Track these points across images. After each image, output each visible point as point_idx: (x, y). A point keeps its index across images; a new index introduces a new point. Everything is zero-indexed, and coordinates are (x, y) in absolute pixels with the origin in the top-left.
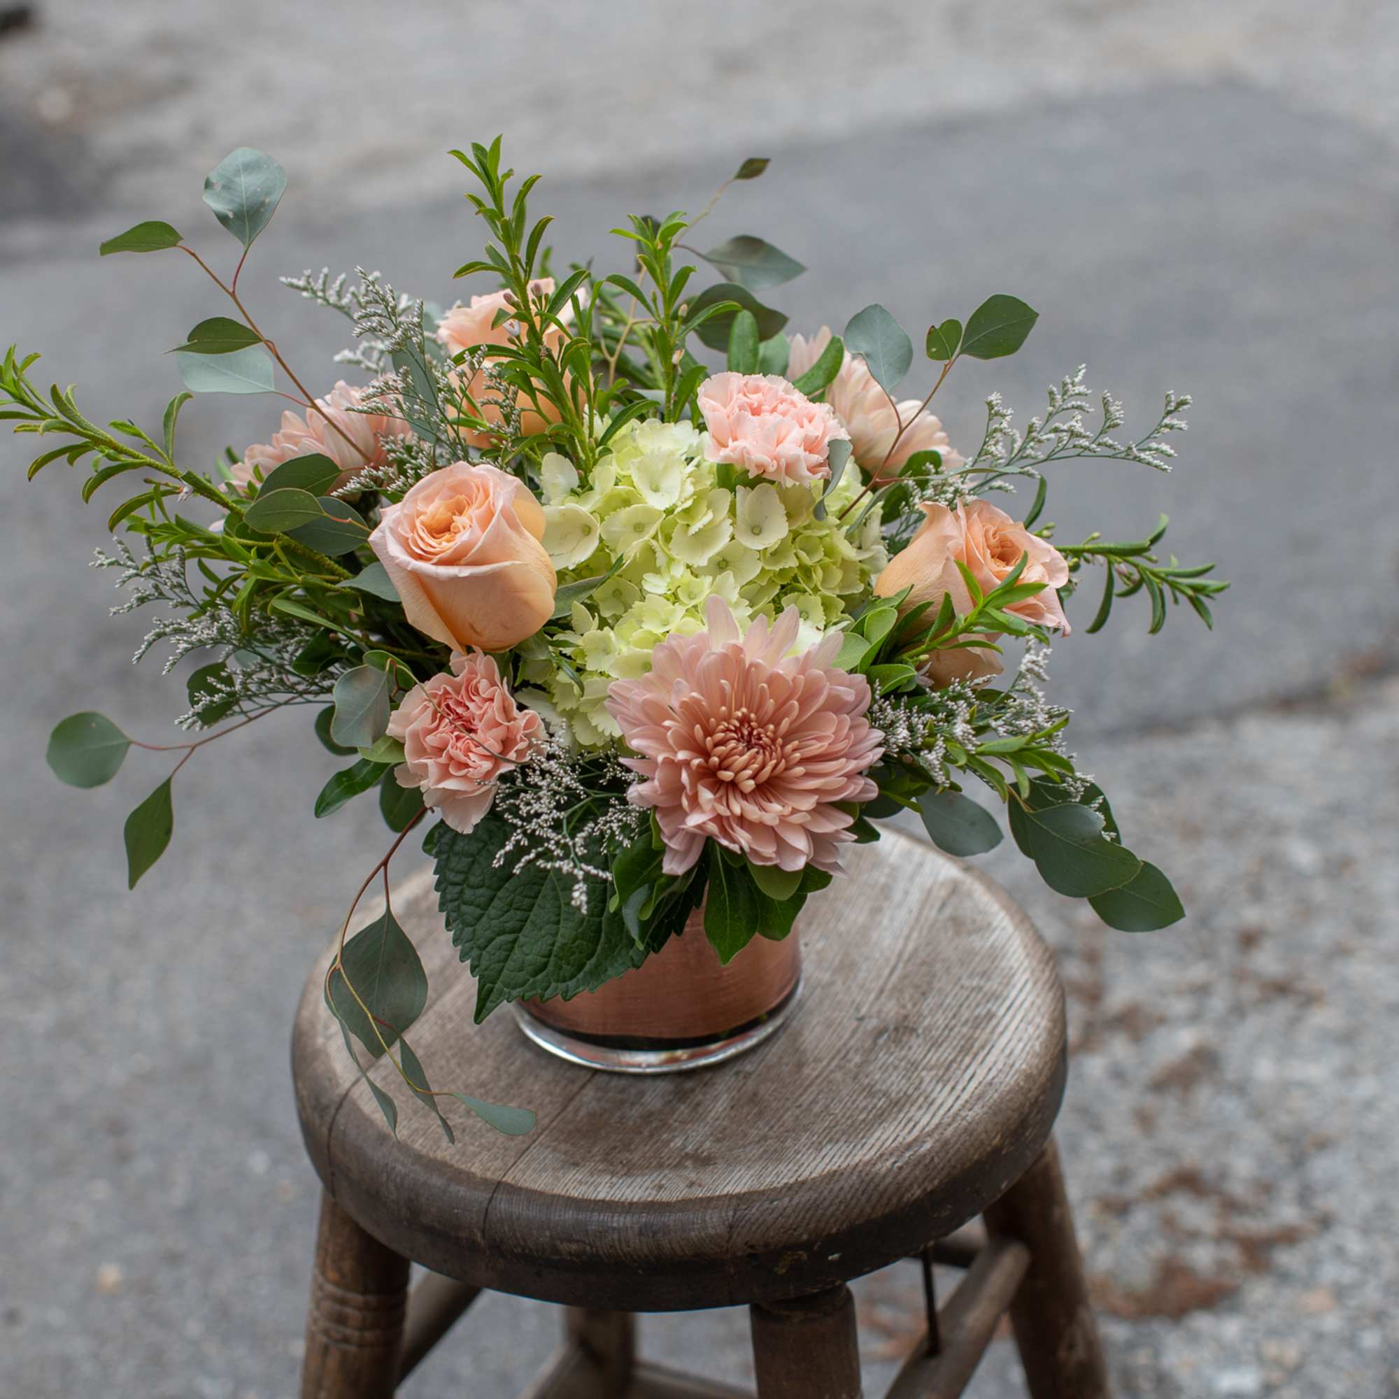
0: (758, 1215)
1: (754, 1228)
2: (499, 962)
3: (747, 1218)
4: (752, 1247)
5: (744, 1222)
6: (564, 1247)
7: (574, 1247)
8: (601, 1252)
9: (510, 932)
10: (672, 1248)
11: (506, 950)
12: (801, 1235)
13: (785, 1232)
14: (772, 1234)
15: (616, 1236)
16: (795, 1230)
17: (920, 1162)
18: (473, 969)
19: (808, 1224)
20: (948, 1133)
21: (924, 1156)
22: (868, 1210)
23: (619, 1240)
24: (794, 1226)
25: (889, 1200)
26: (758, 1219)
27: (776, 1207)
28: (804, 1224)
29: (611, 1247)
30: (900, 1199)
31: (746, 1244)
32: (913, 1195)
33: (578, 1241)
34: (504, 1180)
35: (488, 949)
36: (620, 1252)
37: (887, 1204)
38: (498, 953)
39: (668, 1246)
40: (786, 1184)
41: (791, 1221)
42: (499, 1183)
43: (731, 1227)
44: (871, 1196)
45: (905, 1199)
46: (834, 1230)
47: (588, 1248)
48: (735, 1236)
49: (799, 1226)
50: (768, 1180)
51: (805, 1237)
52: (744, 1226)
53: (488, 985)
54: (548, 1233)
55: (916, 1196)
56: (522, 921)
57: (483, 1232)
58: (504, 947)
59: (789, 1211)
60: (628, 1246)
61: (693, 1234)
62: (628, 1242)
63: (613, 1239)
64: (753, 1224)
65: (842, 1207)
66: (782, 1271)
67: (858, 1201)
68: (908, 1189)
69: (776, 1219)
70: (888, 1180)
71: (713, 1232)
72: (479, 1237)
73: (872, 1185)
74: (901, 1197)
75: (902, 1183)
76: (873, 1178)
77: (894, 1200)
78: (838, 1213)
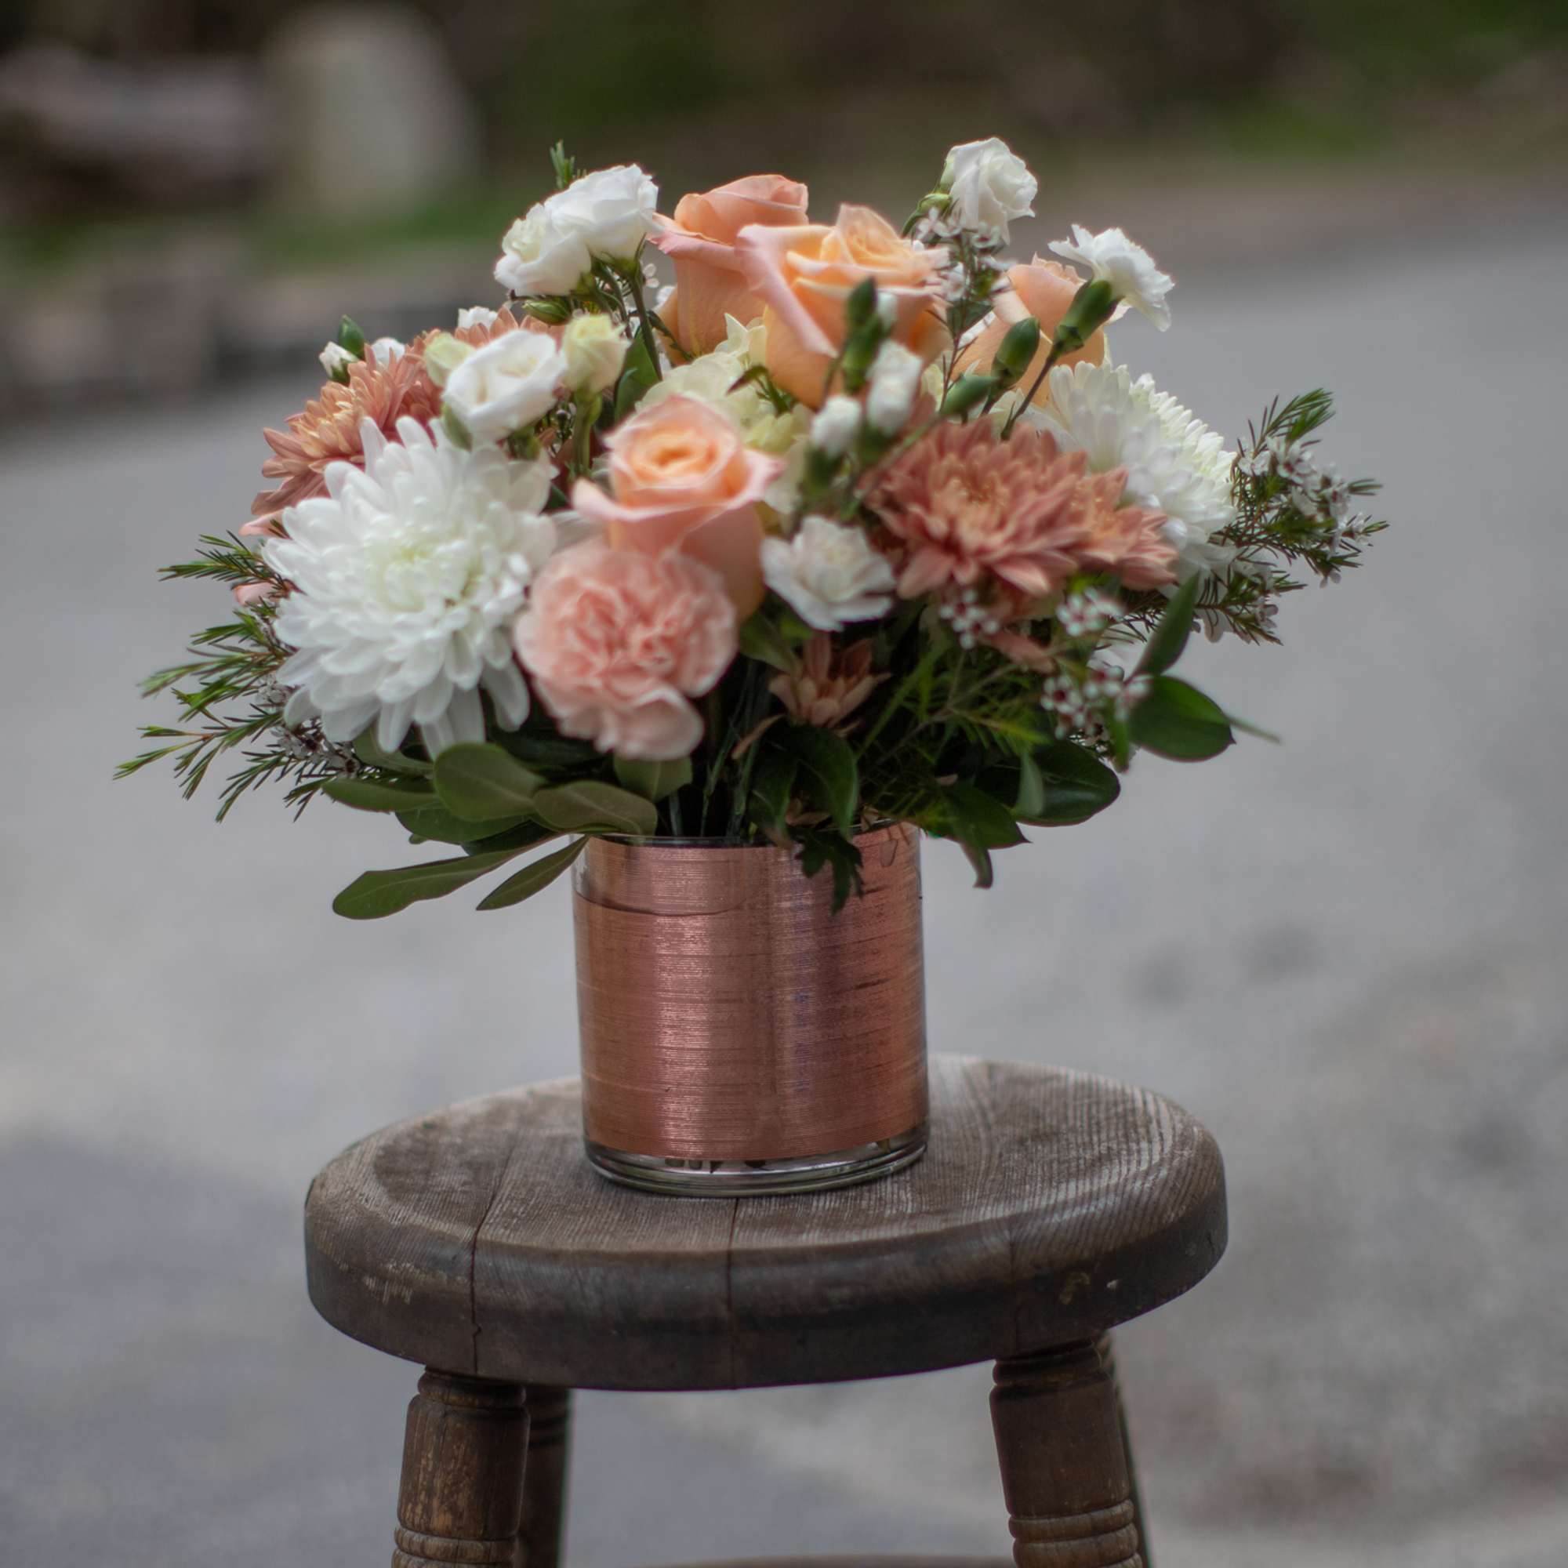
0: (1034, 1231)
1: (1035, 1245)
3: (1024, 1236)
4: (1038, 1267)
5: (1022, 1241)
6: (834, 1294)
7: (846, 1292)
12: (1082, 1252)
13: (1066, 1248)
14: (1054, 1250)
15: (891, 1271)
16: (1076, 1244)
17: (1165, 1184)
19: (1087, 1239)
21: (1167, 1180)
23: (896, 1274)
24: (1074, 1242)
25: (1152, 1218)
26: (1036, 1235)
27: (1050, 1223)
28: (1083, 1239)
30: (1160, 1221)
31: (1031, 1262)
32: (1169, 1217)
33: (849, 1284)
34: (733, 1248)
40: (1048, 1205)
41: (1070, 1235)
42: (730, 1254)
43: (1011, 1245)
45: (1164, 1221)
46: (1111, 1248)
48: (1017, 1254)
49: (1078, 1242)
50: (1025, 1206)
51: (1086, 1254)
52: (1024, 1244)
54: (811, 1283)
55: (1172, 1219)
57: (729, 1302)
61: (973, 1256)
62: (906, 1274)
63: (889, 1274)
64: (1034, 1241)
65: (1113, 1222)
66: (1067, 1300)
67: (1125, 1216)
68: (1164, 1211)
69: (1055, 1234)
70: (1145, 1198)
71: (994, 1252)
72: (723, 1312)
73: (1133, 1203)
74: (1160, 1218)
75: (1157, 1203)
76: (1130, 1197)
77: (1156, 1220)
78: (1111, 1228)
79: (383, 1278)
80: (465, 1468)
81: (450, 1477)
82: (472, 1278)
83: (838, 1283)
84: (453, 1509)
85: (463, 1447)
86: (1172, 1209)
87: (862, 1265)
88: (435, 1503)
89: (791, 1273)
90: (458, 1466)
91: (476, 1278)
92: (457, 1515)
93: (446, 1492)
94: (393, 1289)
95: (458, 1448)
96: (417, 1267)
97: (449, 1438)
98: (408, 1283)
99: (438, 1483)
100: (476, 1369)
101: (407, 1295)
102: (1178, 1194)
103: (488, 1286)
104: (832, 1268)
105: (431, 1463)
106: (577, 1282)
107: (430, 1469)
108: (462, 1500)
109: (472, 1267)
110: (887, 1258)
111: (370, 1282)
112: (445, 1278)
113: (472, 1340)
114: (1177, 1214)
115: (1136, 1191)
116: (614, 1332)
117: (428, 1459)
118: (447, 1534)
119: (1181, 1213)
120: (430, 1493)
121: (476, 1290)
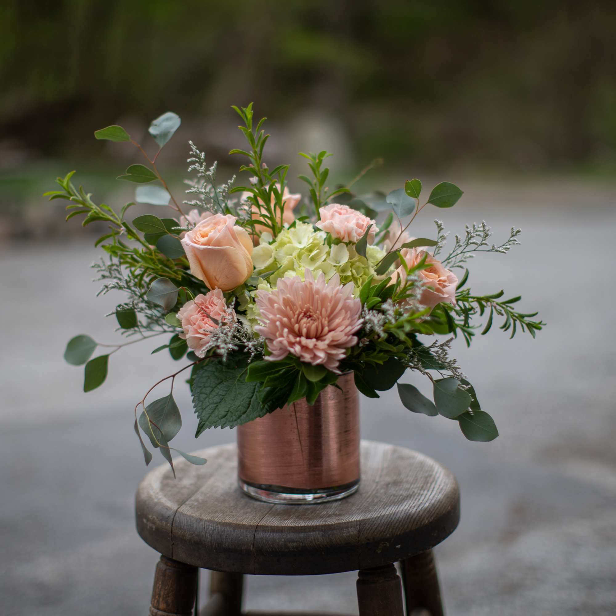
0: (369, 526)
1: (368, 531)
2: (209, 414)
3: (365, 528)
4: (368, 540)
5: (364, 529)
6: (290, 545)
7: (295, 544)
8: (307, 545)
9: (215, 403)
10: (336, 541)
11: (212, 410)
12: (386, 535)
13: (380, 533)
14: (375, 534)
15: (312, 538)
16: (384, 532)
17: (425, 510)
18: (198, 416)
19: (389, 530)
20: (433, 501)
21: (427, 508)
22: (410, 526)
23: (314, 539)
24: (384, 531)
25: (417, 523)
26: (369, 528)
27: (375, 524)
28: (387, 530)
29: (311, 542)
30: (421, 524)
31: (366, 538)
32: (425, 522)
33: (297, 542)
34: (259, 524)
35: (207, 409)
36: (314, 544)
37: (417, 524)
38: (209, 411)
39: (335, 540)
40: (377, 516)
41: (382, 528)
42: (257, 526)
43: (359, 531)
44: (411, 520)
45: (422, 523)
46: (399, 533)
47: (301, 544)
48: (361, 534)
49: (385, 531)
50: (369, 516)
51: (388, 535)
52: (364, 531)
53: (203, 423)
54: (283, 540)
55: (426, 523)
56: (221, 399)
57: (253, 545)
58: (212, 408)
59: (381, 525)
60: (318, 541)
61: (344, 535)
62: (318, 539)
63: (312, 539)
64: (368, 530)
65: (401, 524)
66: (379, 552)
67: (406, 522)
68: (423, 520)
69: (377, 528)
70: (416, 515)
71: (352, 533)
72: (251, 548)
73: (410, 517)
74: (421, 522)
75: (420, 517)
76: (410, 514)
77: (419, 523)
78: (399, 526)
79: (148, 520)
80: (171, 589)
81: (166, 591)
82: (172, 525)
83: (293, 541)
84: (166, 602)
85: (171, 581)
86: (427, 519)
87: (302, 535)
88: (161, 600)
89: (276, 536)
90: (169, 588)
91: (173, 525)
92: (168, 605)
93: (164, 596)
94: (150, 524)
95: (169, 582)
96: (157, 518)
97: (166, 578)
98: (154, 523)
99: (162, 593)
100: (172, 557)
101: (154, 527)
102: (430, 514)
103: (176, 529)
104: (291, 536)
105: (160, 586)
106: (204, 532)
107: (160, 588)
108: (170, 601)
109: (173, 521)
110: (312, 533)
111: (145, 521)
112: (164, 524)
113: (171, 547)
114: (429, 521)
115: (413, 512)
116: (215, 551)
117: (159, 584)
118: (164, 610)
119: (430, 520)
120: (159, 596)
121: (173, 529)
